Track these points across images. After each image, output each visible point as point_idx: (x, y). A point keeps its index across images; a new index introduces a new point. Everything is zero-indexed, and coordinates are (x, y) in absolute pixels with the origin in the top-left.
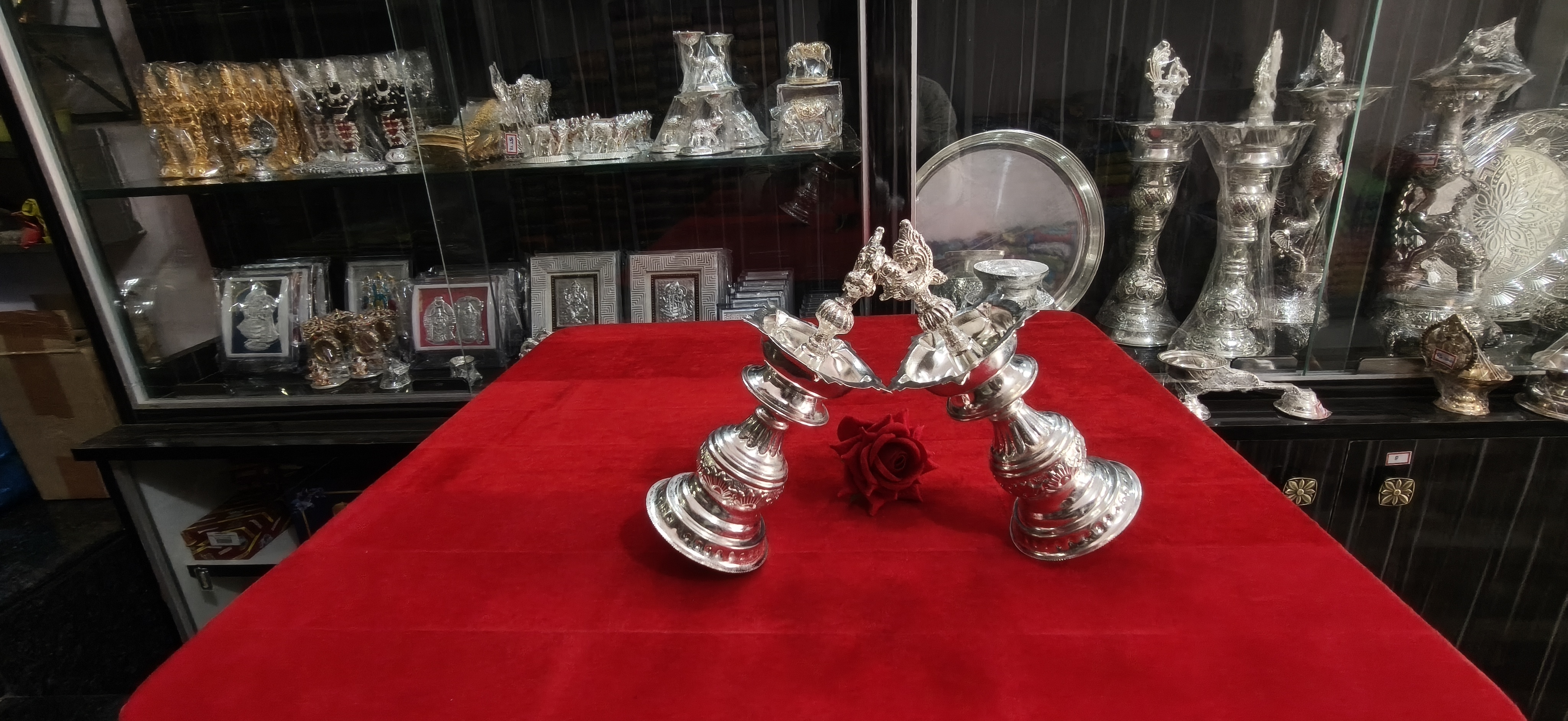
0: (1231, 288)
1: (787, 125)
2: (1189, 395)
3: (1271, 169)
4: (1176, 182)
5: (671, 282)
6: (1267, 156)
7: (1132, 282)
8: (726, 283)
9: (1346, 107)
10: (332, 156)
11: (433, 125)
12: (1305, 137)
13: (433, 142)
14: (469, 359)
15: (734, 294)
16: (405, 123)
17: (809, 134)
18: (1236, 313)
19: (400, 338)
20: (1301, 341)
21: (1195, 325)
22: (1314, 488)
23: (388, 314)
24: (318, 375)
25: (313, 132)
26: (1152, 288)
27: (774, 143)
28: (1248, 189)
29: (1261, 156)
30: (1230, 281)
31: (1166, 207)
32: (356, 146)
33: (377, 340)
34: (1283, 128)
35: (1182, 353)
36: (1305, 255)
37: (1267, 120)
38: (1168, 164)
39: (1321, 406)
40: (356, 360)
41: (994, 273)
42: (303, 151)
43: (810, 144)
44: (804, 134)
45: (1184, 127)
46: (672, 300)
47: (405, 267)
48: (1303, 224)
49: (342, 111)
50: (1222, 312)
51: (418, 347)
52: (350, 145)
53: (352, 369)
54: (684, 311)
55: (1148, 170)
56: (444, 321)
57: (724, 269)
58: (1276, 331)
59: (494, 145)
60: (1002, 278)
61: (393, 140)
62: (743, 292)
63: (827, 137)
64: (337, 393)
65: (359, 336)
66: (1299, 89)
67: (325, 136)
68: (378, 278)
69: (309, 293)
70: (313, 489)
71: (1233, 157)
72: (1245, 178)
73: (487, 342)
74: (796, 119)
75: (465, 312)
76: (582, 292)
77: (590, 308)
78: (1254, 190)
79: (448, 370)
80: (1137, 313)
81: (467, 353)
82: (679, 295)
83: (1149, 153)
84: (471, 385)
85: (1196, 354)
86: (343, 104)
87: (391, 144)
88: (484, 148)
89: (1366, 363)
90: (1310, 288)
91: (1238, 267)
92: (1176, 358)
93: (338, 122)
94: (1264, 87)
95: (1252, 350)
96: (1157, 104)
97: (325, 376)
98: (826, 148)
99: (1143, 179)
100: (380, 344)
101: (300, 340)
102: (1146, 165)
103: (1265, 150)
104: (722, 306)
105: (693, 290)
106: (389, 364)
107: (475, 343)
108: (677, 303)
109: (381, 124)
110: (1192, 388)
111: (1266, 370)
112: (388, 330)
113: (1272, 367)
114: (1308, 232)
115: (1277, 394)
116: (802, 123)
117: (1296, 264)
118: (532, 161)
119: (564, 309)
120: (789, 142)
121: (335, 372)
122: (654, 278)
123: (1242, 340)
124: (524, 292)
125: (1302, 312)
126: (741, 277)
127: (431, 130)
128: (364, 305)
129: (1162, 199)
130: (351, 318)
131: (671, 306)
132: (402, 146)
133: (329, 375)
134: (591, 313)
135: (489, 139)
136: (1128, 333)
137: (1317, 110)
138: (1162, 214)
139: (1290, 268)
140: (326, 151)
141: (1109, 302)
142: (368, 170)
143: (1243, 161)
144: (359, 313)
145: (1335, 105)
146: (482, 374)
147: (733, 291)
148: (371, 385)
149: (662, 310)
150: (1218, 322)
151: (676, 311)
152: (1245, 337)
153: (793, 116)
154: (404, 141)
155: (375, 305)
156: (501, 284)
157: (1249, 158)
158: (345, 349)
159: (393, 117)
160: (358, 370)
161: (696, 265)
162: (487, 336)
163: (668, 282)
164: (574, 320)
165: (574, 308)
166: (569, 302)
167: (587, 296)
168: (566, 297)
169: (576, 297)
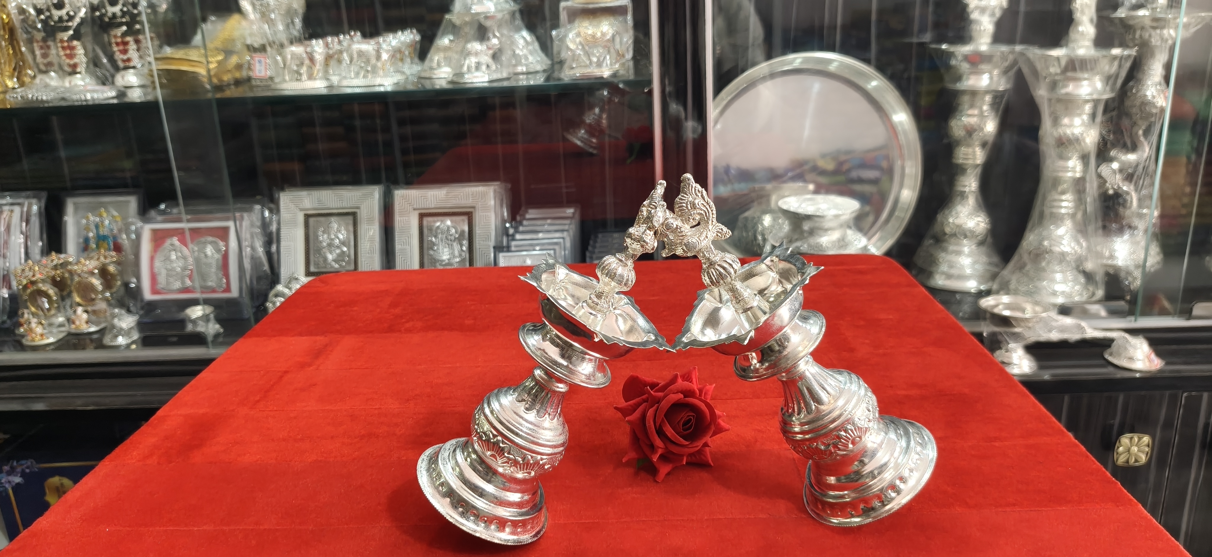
0: (1058, 227)
1: (571, 50)
2: (1012, 345)
3: (1094, 100)
4: (997, 111)
5: (442, 221)
6: (1089, 85)
7: (951, 220)
8: (504, 222)
9: (1170, 35)
10: (53, 79)
11: (170, 45)
12: (1128, 65)
13: (170, 64)
14: (209, 309)
15: (513, 235)
16: (137, 42)
17: (595, 59)
18: (1063, 254)
19: (126, 285)
20: (1133, 285)
21: (1021, 267)
22: (1148, 446)
23: (112, 257)
24: (31, 330)
25: (33, 52)
26: (974, 228)
27: (557, 67)
28: (1072, 121)
29: (1082, 86)
30: (1058, 219)
31: (987, 138)
32: (81, 68)
33: (100, 288)
34: (1105, 56)
35: (1005, 299)
36: (1136, 190)
37: (1087, 47)
38: (987, 92)
39: (1153, 356)
40: (75, 312)
41: (800, 211)
42: (18, 71)
43: (595, 70)
44: (590, 60)
45: (1002, 53)
46: (442, 240)
47: (132, 202)
48: (1132, 157)
49: (67, 29)
50: (1047, 253)
51: (148, 295)
52: (75, 66)
53: (69, 321)
54: (456, 253)
55: (966, 99)
56: (178, 266)
57: (502, 206)
58: (1107, 274)
59: (239, 67)
60: (808, 217)
61: (124, 61)
62: (523, 232)
63: (615, 63)
64: (54, 350)
65: (79, 283)
66: (1121, 13)
67: (45, 56)
68: (101, 216)
69: (22, 233)
70: (23, 462)
71: (1054, 86)
72: (1067, 109)
73: (228, 289)
74: (581, 43)
75: (203, 255)
76: (340, 231)
77: (349, 249)
78: (1077, 121)
79: (182, 323)
80: (959, 253)
81: (206, 302)
82: (451, 235)
83: (968, 79)
84: (210, 339)
85: (1020, 300)
86: (67, 21)
87: (121, 64)
88: (229, 71)
89: (1199, 308)
90: (1141, 225)
91: (1064, 204)
92: (996, 306)
93: (62, 41)
94: (1083, 12)
95: (1081, 295)
96: (974, 27)
97: (39, 330)
98: (615, 75)
99: (960, 108)
100: (103, 292)
101: (10, 287)
102: (964, 92)
103: (1085, 79)
104: (499, 248)
105: (466, 228)
106: (114, 316)
107: (214, 291)
108: (448, 245)
109: (110, 44)
110: (1016, 337)
111: (1096, 316)
112: (112, 275)
113: (1103, 313)
114: (1137, 166)
115: (1106, 344)
116: (587, 48)
117: (1125, 201)
118: (285, 86)
119: (319, 251)
120: (573, 68)
121: (51, 325)
122: (422, 216)
124: (271, 234)
125: (1134, 252)
126: (521, 216)
127: (168, 51)
128: (85, 247)
129: (982, 129)
130: (70, 263)
132: (134, 67)
133: (44, 329)
134: (349, 256)
135: (234, 60)
136: (949, 277)
137: (1141, 36)
138: (984, 145)
139: (1119, 204)
140: (46, 72)
141: (928, 242)
142: (96, 96)
143: (1064, 91)
144: (78, 257)
145: (1158, 31)
146: (222, 326)
147: (511, 231)
148: (92, 341)
149: (431, 252)
150: (1044, 264)
151: (448, 253)
152: (1074, 280)
153: (578, 40)
154: (136, 62)
155: (98, 247)
156: (246, 223)
157: (1070, 88)
158: (63, 298)
159: (124, 34)
160: (77, 323)
161: (469, 202)
162: (228, 283)
163: (438, 221)
164: (330, 264)
165: (330, 251)
166: (325, 244)
167: (345, 236)
168: (321, 237)
169: (333, 237)
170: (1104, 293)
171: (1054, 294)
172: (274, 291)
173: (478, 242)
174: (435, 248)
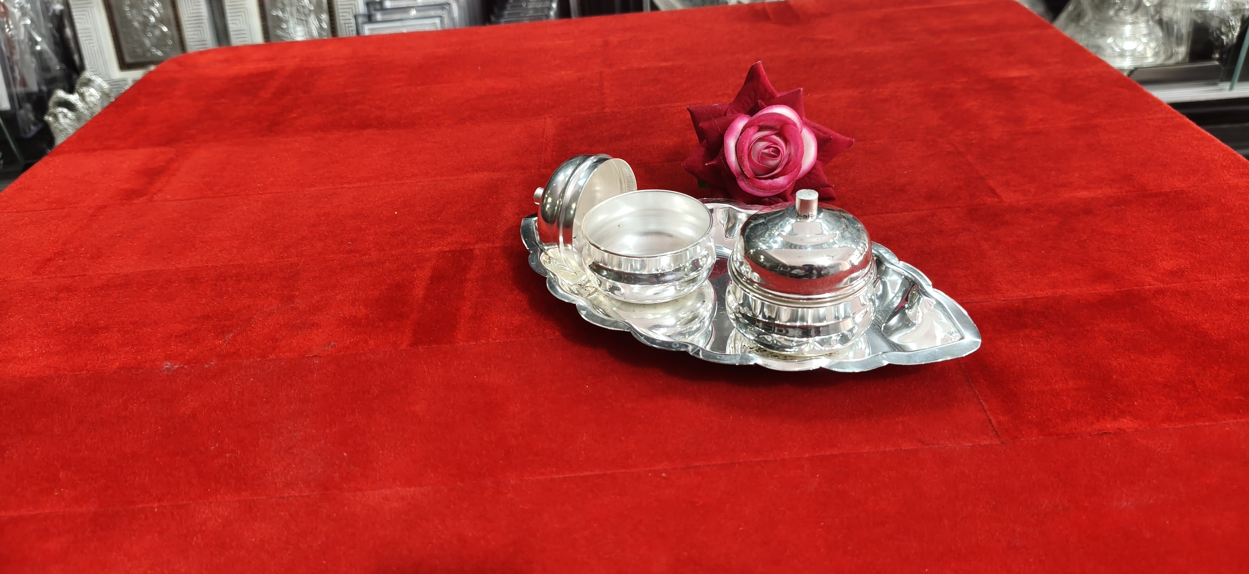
46: (291, 14)
54: (315, 32)
76: (154, 5)
77: (169, 28)
82: (304, 9)
104: (358, 18)
108: (302, 20)
119: (132, 34)
123: (1145, 40)
124: (57, 13)
131: (291, 24)
134: (171, 39)
150: (1111, 13)
151: (300, 29)
152: (1149, 34)
164: (149, 51)
165: (145, 32)
166: (136, 24)
167: (162, 11)
168: (129, 14)
169: (145, 13)
170: (1189, 50)
171: (1122, 55)
172: (53, 99)
173: (340, 14)
174: (284, 26)
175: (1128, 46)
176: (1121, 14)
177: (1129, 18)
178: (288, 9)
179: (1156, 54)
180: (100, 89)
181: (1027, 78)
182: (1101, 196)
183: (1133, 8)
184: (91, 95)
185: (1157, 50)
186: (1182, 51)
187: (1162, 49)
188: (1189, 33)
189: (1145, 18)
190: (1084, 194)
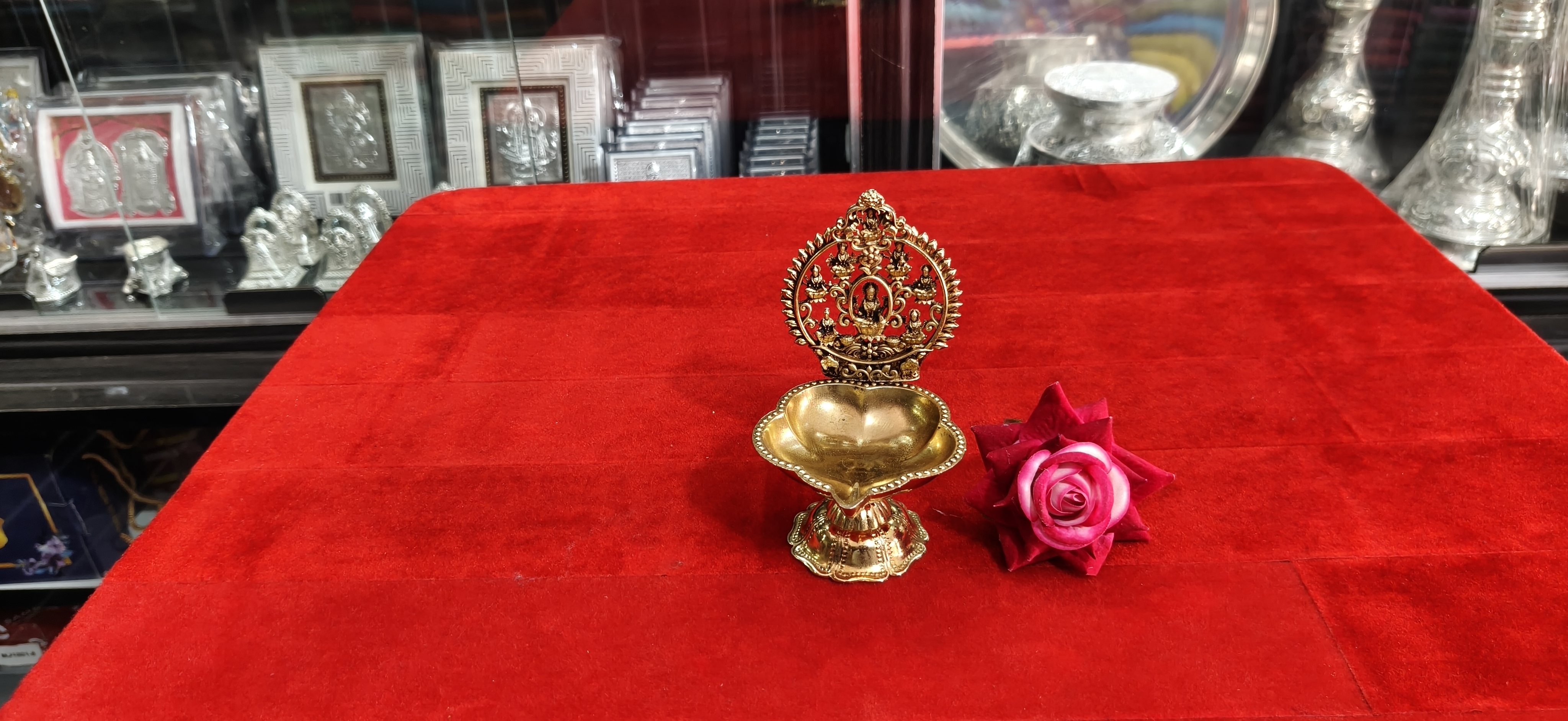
46: (519, 132)
54: (542, 152)
56: (99, 175)
73: (180, 212)
75: (135, 159)
76: (360, 111)
77: (376, 138)
107: (159, 214)
108: (529, 139)
119: (333, 145)
134: (378, 148)
151: (529, 152)
162: (180, 204)
163: (510, 101)
164: (351, 161)
165: (348, 141)
166: (338, 131)
167: (369, 118)
168: (332, 120)
169: (350, 120)
170: (1550, 226)
171: (1472, 227)
172: (251, 219)
173: (574, 134)
174: (509, 144)
175: (1480, 218)
176: (1473, 182)
177: (1481, 188)
178: (515, 125)
179: (1512, 229)
180: (300, 206)
181: (1377, 286)
182: (1463, 441)
183: (1486, 177)
184: (290, 213)
185: (1513, 223)
186: (1541, 226)
187: (1519, 222)
188: (1550, 203)
189: (1500, 188)
190: (1444, 438)
